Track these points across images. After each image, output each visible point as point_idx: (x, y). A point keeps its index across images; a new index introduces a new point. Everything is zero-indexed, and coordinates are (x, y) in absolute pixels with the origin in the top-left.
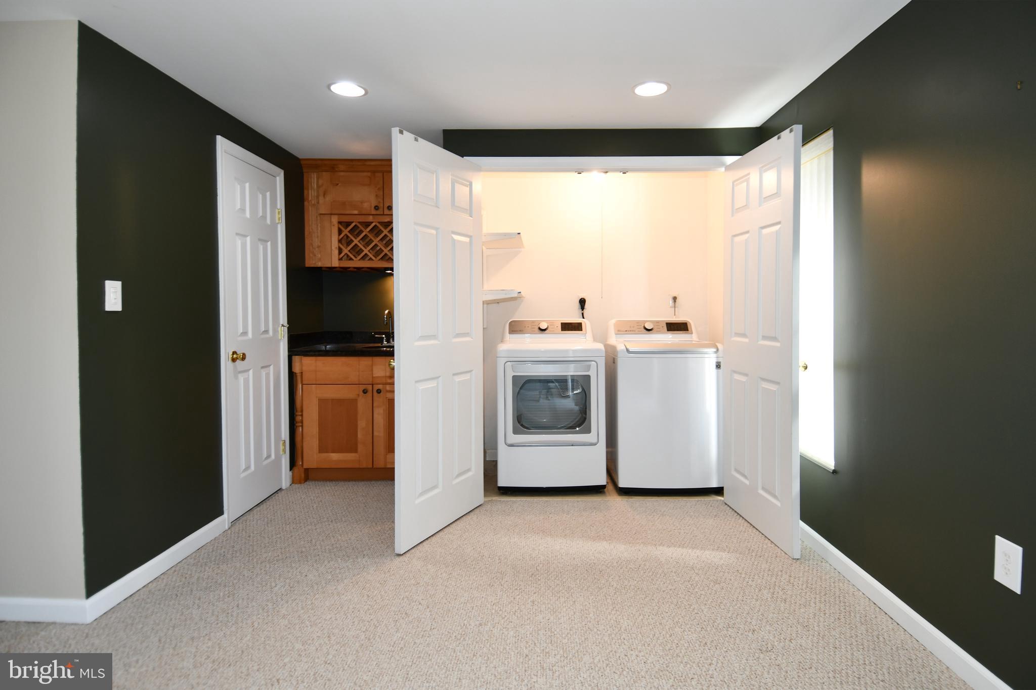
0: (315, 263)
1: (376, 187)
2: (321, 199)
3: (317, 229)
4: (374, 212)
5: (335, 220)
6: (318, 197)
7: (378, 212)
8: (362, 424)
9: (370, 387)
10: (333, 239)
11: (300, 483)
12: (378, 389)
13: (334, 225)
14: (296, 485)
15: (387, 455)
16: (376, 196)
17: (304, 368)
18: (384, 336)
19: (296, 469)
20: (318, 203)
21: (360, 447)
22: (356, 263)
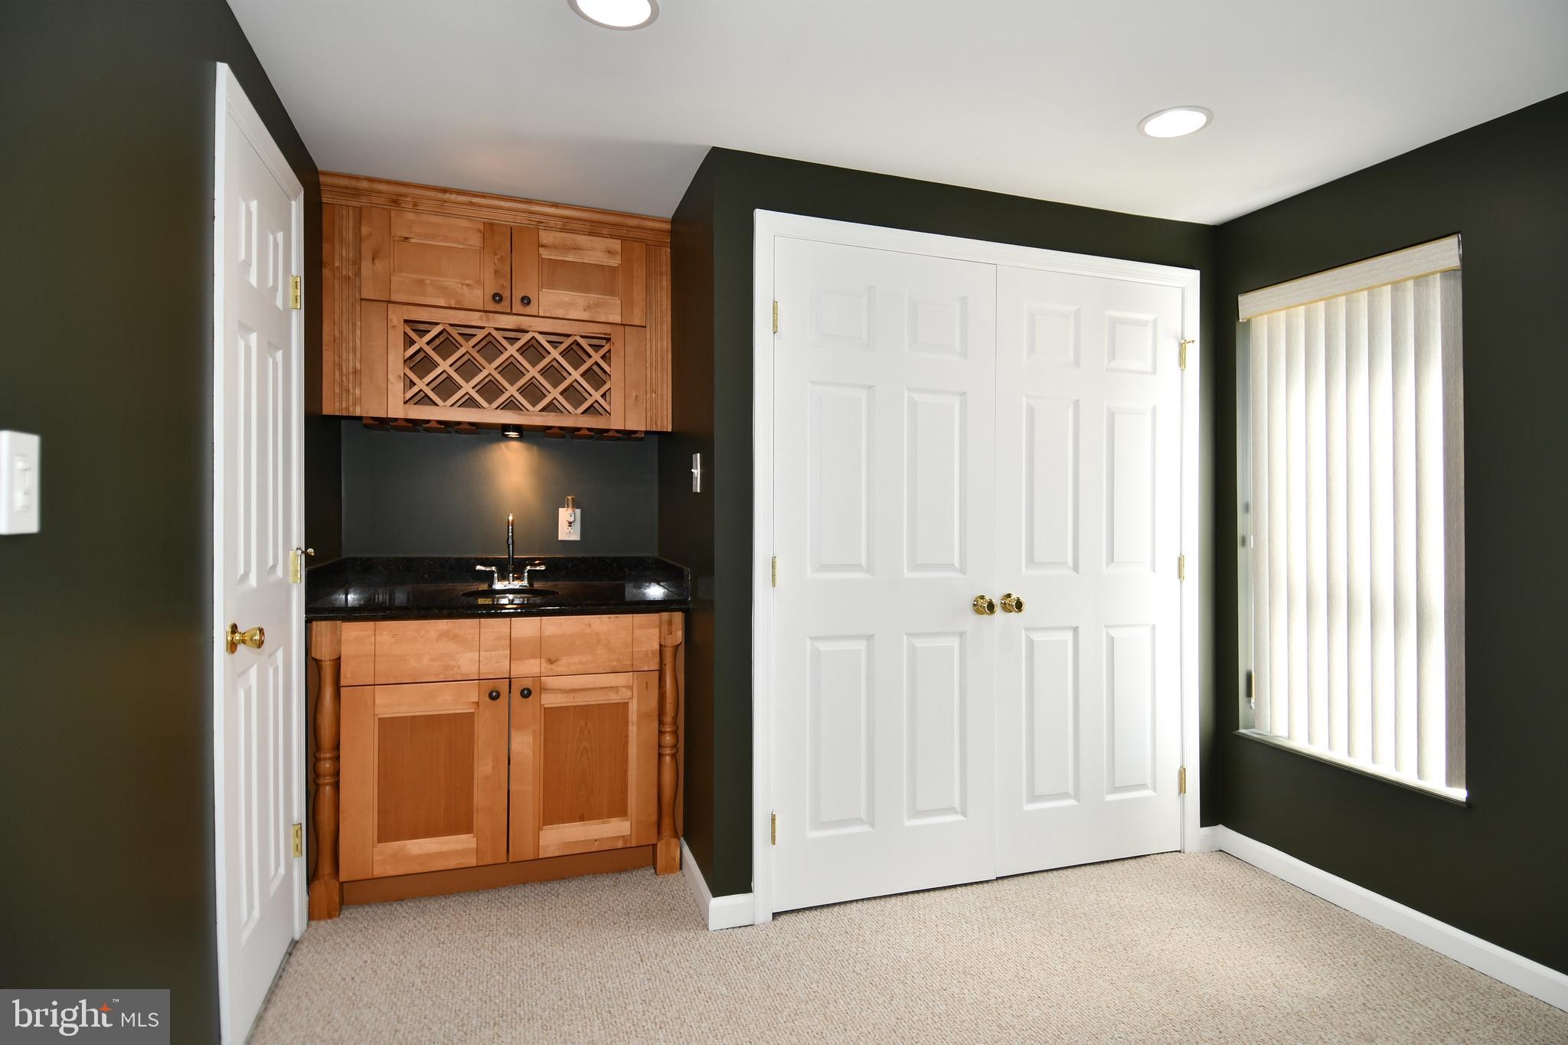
0: (347, 408)
1: (495, 254)
2: (366, 266)
3: (354, 333)
4: (491, 306)
5: (396, 316)
6: (357, 261)
7: (498, 308)
8: (484, 767)
9: (503, 687)
10: (391, 357)
11: (330, 916)
12: (524, 689)
13: (394, 327)
14: (322, 923)
15: (540, 829)
16: (496, 272)
17: (346, 651)
18: (494, 568)
19: (319, 886)
20: (358, 274)
21: (479, 820)
22: (445, 412)
